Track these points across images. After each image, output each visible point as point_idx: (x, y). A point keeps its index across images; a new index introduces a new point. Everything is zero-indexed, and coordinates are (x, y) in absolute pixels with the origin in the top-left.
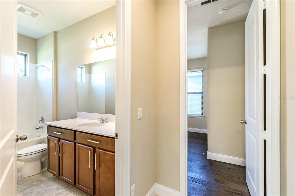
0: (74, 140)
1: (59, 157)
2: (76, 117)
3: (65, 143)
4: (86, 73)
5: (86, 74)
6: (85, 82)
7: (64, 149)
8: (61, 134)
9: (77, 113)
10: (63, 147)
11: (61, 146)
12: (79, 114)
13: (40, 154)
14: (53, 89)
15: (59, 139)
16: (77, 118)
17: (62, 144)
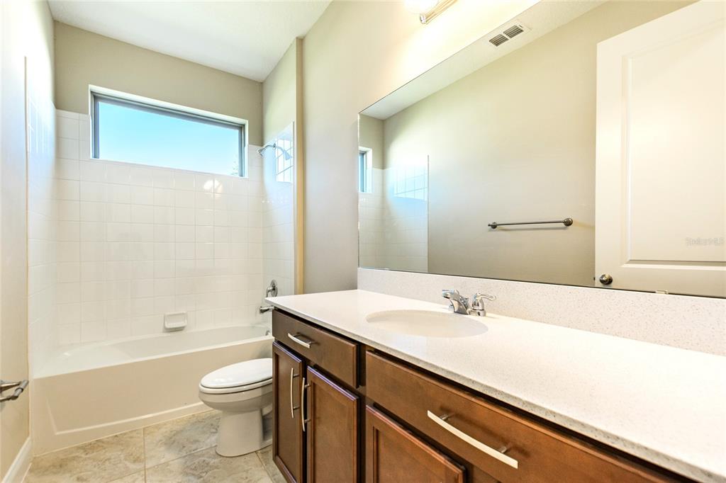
0: (357, 387)
1: (305, 434)
2: (353, 286)
3: (323, 387)
4: (373, 167)
5: (374, 169)
6: (371, 192)
7: (317, 405)
8: (307, 345)
9: (356, 272)
10: (317, 400)
11: (309, 390)
12: (364, 274)
13: (258, 393)
14: (296, 203)
15: (305, 362)
16: (358, 291)
17: (314, 385)
